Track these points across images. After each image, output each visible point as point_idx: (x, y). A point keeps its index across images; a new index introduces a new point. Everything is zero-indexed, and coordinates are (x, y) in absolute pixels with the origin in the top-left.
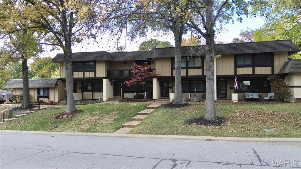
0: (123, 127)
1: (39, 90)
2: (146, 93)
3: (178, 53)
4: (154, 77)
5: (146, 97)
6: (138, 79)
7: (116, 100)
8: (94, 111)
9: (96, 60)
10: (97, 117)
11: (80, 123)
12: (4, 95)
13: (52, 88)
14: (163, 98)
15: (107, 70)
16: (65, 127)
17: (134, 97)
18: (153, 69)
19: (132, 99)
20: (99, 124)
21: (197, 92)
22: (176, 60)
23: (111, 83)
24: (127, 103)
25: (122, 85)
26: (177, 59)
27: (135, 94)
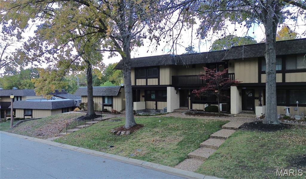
0: (189, 157)
1: (103, 97)
2: (221, 104)
3: (271, 51)
4: (233, 84)
5: (221, 110)
6: (210, 87)
7: (182, 112)
8: (155, 127)
9: (159, 64)
10: (158, 138)
11: (137, 144)
12: (76, 102)
13: (116, 97)
14: (245, 113)
15: (172, 76)
16: (120, 148)
17: (205, 109)
18: (231, 74)
19: (202, 112)
20: (159, 147)
21: (300, 105)
22: (267, 61)
23: (177, 92)
24: (196, 117)
25: (189, 94)
26: (269, 60)
27: (206, 106)
